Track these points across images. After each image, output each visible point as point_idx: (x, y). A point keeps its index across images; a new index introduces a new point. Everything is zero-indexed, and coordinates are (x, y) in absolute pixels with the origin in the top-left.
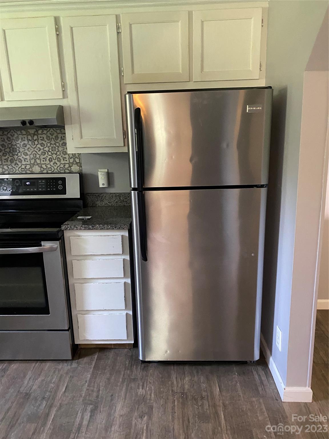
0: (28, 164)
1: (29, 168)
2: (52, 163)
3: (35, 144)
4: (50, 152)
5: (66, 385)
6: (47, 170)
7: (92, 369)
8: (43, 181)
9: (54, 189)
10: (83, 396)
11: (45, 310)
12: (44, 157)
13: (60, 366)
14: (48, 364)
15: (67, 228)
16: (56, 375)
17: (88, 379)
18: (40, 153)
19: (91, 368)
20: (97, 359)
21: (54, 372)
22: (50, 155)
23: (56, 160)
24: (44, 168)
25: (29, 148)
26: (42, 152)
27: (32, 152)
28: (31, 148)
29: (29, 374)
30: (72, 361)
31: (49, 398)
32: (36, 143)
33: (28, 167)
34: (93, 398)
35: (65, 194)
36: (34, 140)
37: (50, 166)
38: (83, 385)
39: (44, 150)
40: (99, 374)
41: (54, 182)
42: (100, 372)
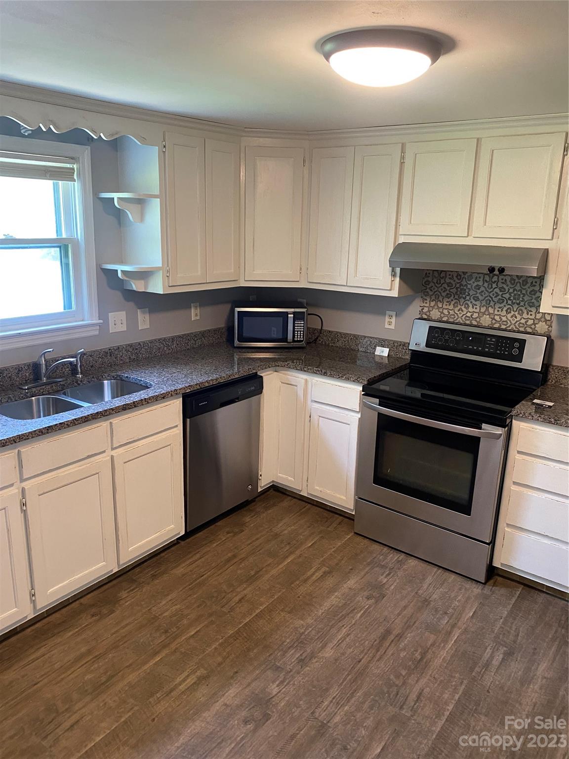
0: (476, 312)
1: (476, 318)
2: (509, 316)
3: (492, 288)
4: (511, 300)
5: (474, 610)
6: (500, 324)
7: (511, 606)
8: (494, 340)
9: (506, 353)
10: (495, 632)
11: (465, 508)
12: (501, 306)
13: (468, 585)
14: (453, 576)
15: (519, 415)
16: (463, 594)
17: (504, 616)
18: (496, 300)
19: (509, 604)
20: (518, 597)
21: (460, 589)
22: (509, 305)
23: (517, 312)
24: (496, 321)
25: (482, 292)
26: (499, 299)
27: (485, 298)
28: (486, 292)
29: (429, 580)
30: (484, 585)
31: (452, 615)
32: (494, 286)
33: (475, 315)
34: (508, 641)
35: (521, 362)
36: (492, 282)
37: (506, 320)
38: (496, 620)
39: (502, 297)
40: (519, 616)
41: (508, 344)
42: (521, 615)
